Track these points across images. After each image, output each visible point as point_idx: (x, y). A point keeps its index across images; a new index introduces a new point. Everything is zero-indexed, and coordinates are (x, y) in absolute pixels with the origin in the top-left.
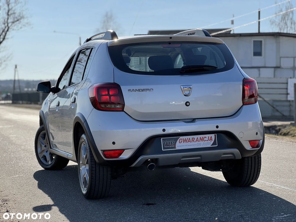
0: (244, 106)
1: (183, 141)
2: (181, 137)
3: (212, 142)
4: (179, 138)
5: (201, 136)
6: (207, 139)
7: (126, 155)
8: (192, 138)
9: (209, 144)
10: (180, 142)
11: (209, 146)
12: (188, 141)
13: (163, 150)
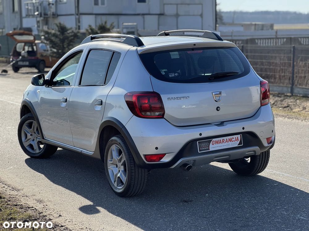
0: (262, 107)
1: (215, 143)
2: (214, 140)
3: (239, 142)
4: (212, 140)
5: (230, 137)
6: (234, 140)
7: (166, 159)
8: (223, 140)
9: (236, 144)
10: (213, 144)
11: (237, 146)
12: (220, 143)
13: (199, 152)
